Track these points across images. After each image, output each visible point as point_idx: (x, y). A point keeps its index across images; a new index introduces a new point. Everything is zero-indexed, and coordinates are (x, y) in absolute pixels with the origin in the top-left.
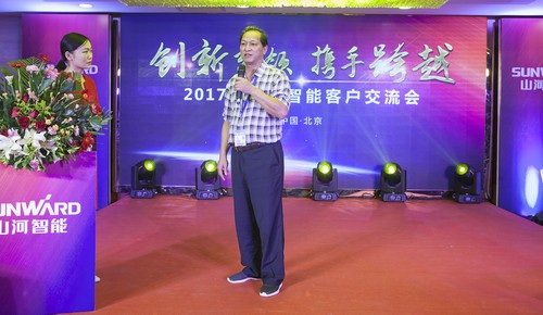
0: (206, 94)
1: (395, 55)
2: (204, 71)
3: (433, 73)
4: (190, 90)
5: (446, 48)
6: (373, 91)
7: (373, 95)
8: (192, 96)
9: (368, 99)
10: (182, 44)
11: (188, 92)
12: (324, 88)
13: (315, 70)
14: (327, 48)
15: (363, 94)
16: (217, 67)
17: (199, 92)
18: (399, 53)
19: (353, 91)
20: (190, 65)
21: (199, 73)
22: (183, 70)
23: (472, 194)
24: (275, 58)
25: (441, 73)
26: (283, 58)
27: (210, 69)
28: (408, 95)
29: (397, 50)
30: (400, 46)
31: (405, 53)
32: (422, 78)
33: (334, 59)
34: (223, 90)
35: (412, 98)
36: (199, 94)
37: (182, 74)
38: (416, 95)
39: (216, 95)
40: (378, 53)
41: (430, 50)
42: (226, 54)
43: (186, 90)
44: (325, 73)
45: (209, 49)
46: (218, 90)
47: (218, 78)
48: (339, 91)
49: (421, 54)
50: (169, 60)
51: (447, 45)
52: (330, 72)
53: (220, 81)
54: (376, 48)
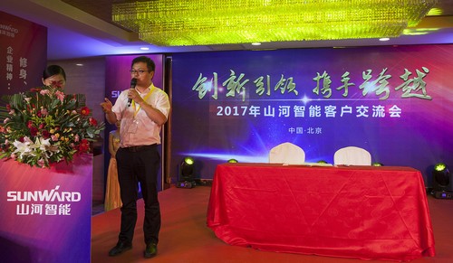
0: (233, 111)
1: (380, 78)
2: (231, 93)
3: (412, 91)
4: (222, 108)
5: (423, 71)
6: (362, 107)
7: (362, 110)
8: (223, 112)
9: (359, 113)
10: (215, 74)
11: (220, 109)
12: (323, 105)
13: (316, 91)
14: (325, 74)
15: (354, 110)
16: (241, 90)
17: (228, 109)
18: (384, 76)
19: (346, 107)
20: (221, 89)
21: (227, 95)
22: (216, 93)
23: (448, 191)
24: (285, 82)
25: (420, 91)
26: (291, 82)
27: (236, 91)
28: (392, 109)
29: (382, 73)
30: (384, 71)
31: (389, 76)
32: (403, 96)
33: (330, 82)
34: (246, 108)
35: (395, 112)
36: (228, 111)
37: (215, 96)
38: (398, 109)
39: (240, 111)
40: (366, 76)
41: (410, 73)
42: (247, 80)
43: (218, 108)
44: (324, 93)
45: (235, 77)
46: (242, 107)
47: (242, 99)
48: (335, 107)
49: (402, 77)
50: (206, 86)
51: (424, 68)
52: (328, 92)
53: (243, 101)
54: (364, 72)
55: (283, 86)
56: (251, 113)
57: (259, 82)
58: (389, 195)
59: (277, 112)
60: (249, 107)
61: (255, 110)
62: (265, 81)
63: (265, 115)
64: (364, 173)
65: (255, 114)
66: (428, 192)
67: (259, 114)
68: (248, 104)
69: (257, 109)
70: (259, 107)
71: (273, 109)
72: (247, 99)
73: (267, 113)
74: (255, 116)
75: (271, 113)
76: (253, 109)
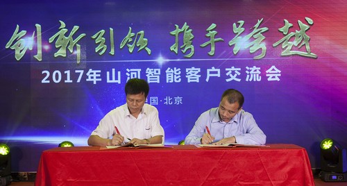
0: (64, 77)
1: (255, 31)
2: (61, 53)
3: (293, 48)
4: (48, 73)
5: (306, 22)
6: (233, 68)
7: (233, 73)
8: (50, 78)
9: (229, 77)
10: (38, 25)
11: (45, 74)
12: (183, 66)
13: (174, 48)
14: (185, 26)
15: (223, 72)
16: (75, 48)
17: (57, 75)
18: (259, 29)
19: (213, 69)
20: (47, 47)
21: (56, 55)
22: (40, 52)
23: (339, 172)
24: (133, 38)
25: (303, 48)
26: (141, 37)
27: (67, 50)
28: (269, 71)
29: (257, 25)
30: (259, 22)
31: (265, 29)
32: (283, 53)
33: (192, 37)
34: (82, 72)
35: (274, 74)
36: (57, 77)
37: (39, 57)
38: (277, 71)
39: (74, 76)
40: (238, 29)
41: (291, 25)
42: (83, 35)
43: (43, 72)
44: (184, 51)
45: (66, 30)
46: (77, 71)
47: (76, 60)
48: (199, 70)
49: (281, 30)
50: (25, 43)
51: (308, 19)
52: (189, 50)
53: (78, 62)
54: (234, 24)
55: (131, 43)
56: (89, 79)
57: (99, 37)
58: (269, 180)
59: (124, 78)
60: (86, 71)
61: (95, 75)
62: (107, 36)
63: (108, 81)
64: (237, 153)
65: (95, 81)
66: (316, 174)
67: (100, 80)
68: (84, 67)
69: (97, 73)
70: (100, 71)
71: (119, 73)
72: (84, 60)
73: (111, 79)
74: (95, 83)
75: (116, 79)
76: (92, 73)
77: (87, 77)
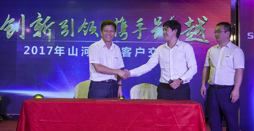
0: (39, 50)
2: (38, 34)
3: (194, 36)
4: (28, 48)
5: (203, 19)
6: (153, 48)
7: (153, 51)
8: (30, 51)
9: (150, 54)
10: (23, 16)
12: (120, 46)
14: (122, 19)
15: (147, 51)
16: (47, 31)
17: (35, 49)
19: (140, 49)
20: (28, 30)
21: (34, 36)
22: (23, 33)
24: (87, 26)
25: (200, 37)
26: (92, 25)
27: (42, 33)
30: (172, 18)
32: (187, 39)
33: (127, 26)
34: (52, 48)
36: (34, 51)
37: (22, 36)
39: (46, 50)
40: (157, 23)
41: (193, 21)
42: (53, 23)
43: (25, 47)
44: (121, 36)
45: (41, 19)
46: (48, 47)
47: (48, 40)
48: (131, 49)
49: (186, 24)
50: (13, 27)
51: (204, 17)
52: (124, 36)
53: (49, 41)
54: (155, 19)
55: (85, 29)
56: (56, 53)
57: (64, 24)
58: (176, 124)
59: (80, 52)
60: (54, 47)
61: (60, 50)
62: (69, 24)
63: (69, 54)
65: (60, 54)
66: (207, 121)
67: (64, 53)
68: (53, 44)
69: (62, 49)
70: (64, 48)
71: (77, 49)
72: (53, 40)
73: (71, 53)
74: (60, 55)
75: (75, 53)
76: (58, 49)
77: (55, 51)
